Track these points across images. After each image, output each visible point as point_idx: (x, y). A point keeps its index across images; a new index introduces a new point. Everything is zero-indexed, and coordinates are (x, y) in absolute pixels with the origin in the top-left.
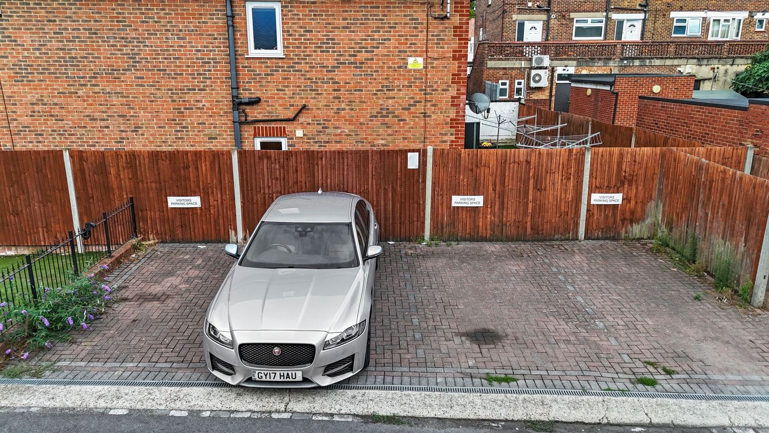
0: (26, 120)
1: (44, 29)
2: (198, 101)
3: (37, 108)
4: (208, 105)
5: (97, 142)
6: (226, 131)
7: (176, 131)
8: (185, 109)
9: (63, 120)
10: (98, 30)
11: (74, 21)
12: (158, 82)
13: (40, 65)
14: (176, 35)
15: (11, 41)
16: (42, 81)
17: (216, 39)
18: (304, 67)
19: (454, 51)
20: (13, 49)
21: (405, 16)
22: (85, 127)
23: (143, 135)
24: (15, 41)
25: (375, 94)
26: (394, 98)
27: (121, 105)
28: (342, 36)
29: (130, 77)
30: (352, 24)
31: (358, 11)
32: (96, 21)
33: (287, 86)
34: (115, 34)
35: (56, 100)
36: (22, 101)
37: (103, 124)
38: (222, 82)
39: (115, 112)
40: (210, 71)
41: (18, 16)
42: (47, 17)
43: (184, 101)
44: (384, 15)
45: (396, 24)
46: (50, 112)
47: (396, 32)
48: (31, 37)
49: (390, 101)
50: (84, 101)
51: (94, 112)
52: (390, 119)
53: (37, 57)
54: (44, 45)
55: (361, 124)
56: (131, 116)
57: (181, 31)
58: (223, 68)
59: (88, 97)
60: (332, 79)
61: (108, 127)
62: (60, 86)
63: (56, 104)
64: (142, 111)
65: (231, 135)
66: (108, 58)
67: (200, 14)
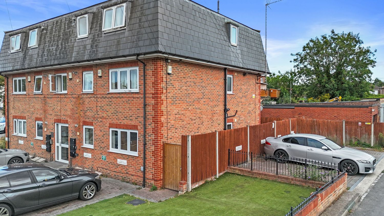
0: (173, 122)
1: (182, 81)
2: (217, 110)
3: (177, 116)
4: (218, 111)
5: (192, 130)
6: (222, 121)
7: (212, 123)
8: (214, 113)
9: (184, 121)
10: (196, 82)
11: (190, 78)
12: (208, 103)
13: (179, 97)
14: (214, 85)
15: (172, 86)
16: (179, 104)
17: (221, 87)
18: (236, 97)
19: (259, 93)
20: (172, 89)
21: (252, 82)
22: (189, 124)
23: (204, 125)
24: (173, 86)
25: (248, 106)
26: (251, 107)
27: (199, 113)
28: (243, 87)
29: (202, 100)
30: (245, 84)
31: (245, 80)
32: (196, 79)
33: (234, 104)
34: (200, 84)
35: (183, 112)
36: (172, 113)
37: (194, 122)
38: (222, 103)
39: (198, 116)
40: (219, 99)
41: (175, 75)
42: (183, 76)
43: (214, 110)
44: (249, 82)
45: (251, 84)
46: (180, 118)
47: (251, 87)
48: (178, 84)
49: (250, 108)
50: (190, 112)
51: (192, 117)
52: (250, 114)
53: (179, 93)
54: (182, 88)
55: (246, 116)
56: (202, 118)
57: (214, 84)
58: (223, 97)
59: (191, 110)
60: (241, 101)
61: (195, 123)
62: (184, 106)
63: (182, 114)
64: (204, 115)
65: (223, 123)
66: (198, 94)
67: (219, 78)
